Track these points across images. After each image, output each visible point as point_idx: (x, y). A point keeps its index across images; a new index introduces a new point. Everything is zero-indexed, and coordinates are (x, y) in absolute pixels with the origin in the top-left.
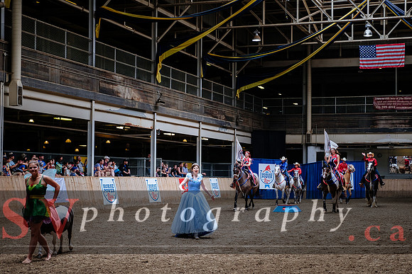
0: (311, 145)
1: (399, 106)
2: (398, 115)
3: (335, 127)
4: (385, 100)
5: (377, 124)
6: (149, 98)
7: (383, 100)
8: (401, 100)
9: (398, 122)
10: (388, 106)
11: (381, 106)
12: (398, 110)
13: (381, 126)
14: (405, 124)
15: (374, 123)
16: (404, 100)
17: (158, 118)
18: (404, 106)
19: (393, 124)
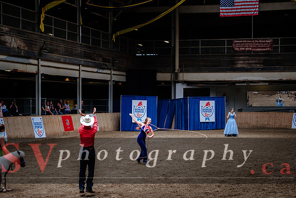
0: (179, 82)
1: (254, 48)
2: (254, 56)
3: (200, 66)
4: (243, 43)
5: (236, 64)
6: (33, 46)
7: (241, 43)
8: (256, 43)
9: (253, 62)
10: (245, 48)
11: (239, 48)
12: (254, 52)
13: (239, 66)
14: (259, 64)
15: (233, 63)
16: (259, 43)
17: (42, 63)
18: (259, 48)
19: (250, 64)
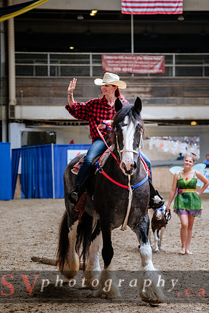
0: (13, 121)
1: (136, 68)
2: (136, 80)
3: (49, 95)
4: (118, 60)
7: (115, 60)
8: (139, 61)
9: (135, 90)
10: (122, 68)
11: (112, 67)
12: (136, 74)
14: (145, 93)
16: (143, 61)
18: (143, 68)
